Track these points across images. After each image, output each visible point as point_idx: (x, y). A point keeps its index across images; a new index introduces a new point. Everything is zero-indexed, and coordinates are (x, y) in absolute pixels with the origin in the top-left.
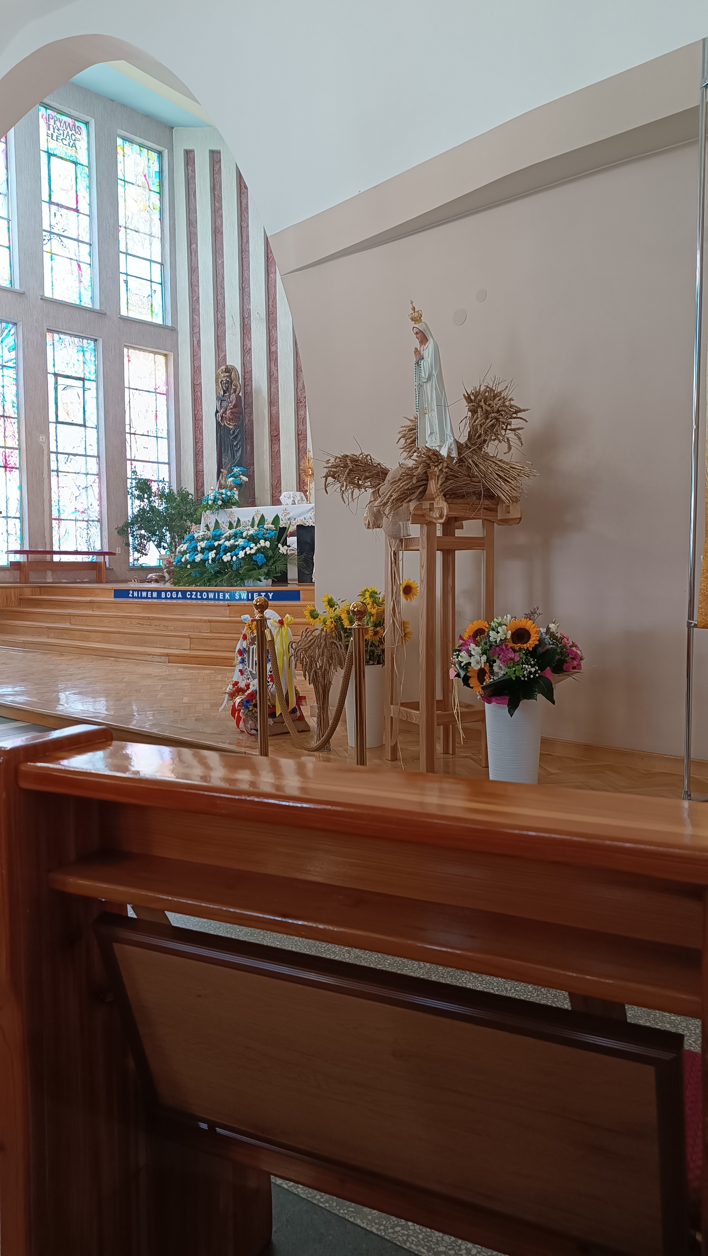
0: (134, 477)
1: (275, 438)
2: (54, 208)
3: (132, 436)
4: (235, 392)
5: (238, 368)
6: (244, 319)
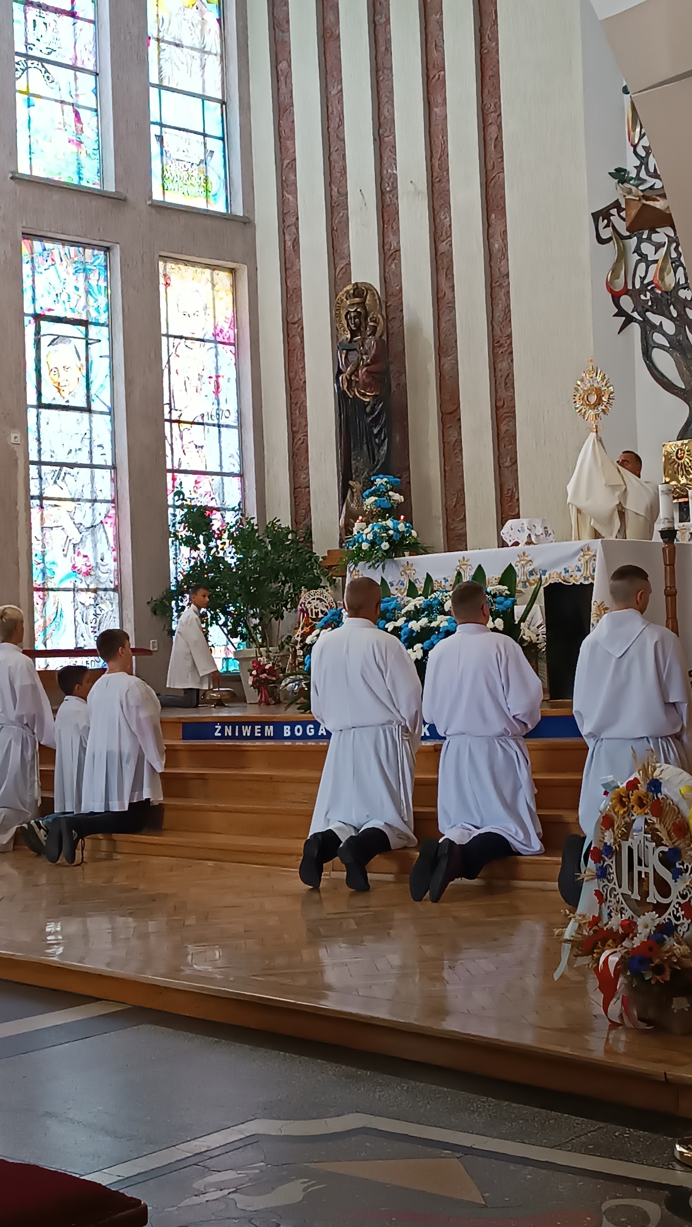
0: (178, 503)
2: (33, 12)
3: (174, 425)
4: (373, 333)
5: (377, 286)
6: (382, 193)
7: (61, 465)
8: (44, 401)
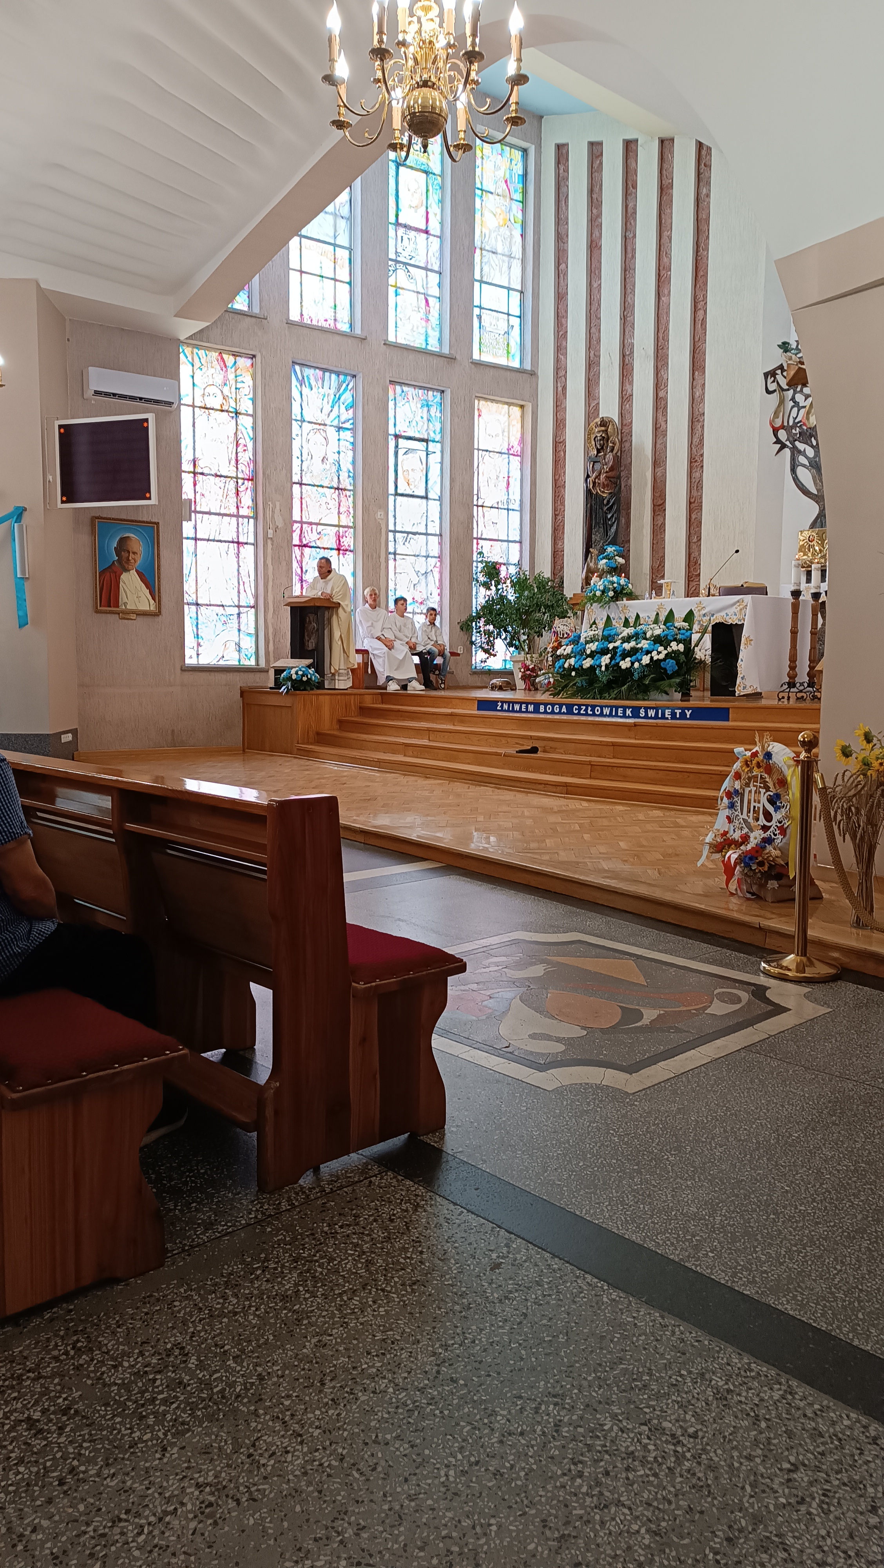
0: (480, 559)
1: (659, 507)
2: (401, 231)
3: (480, 508)
4: (612, 451)
5: (616, 419)
6: (624, 356)
7: (408, 533)
8: (399, 491)
